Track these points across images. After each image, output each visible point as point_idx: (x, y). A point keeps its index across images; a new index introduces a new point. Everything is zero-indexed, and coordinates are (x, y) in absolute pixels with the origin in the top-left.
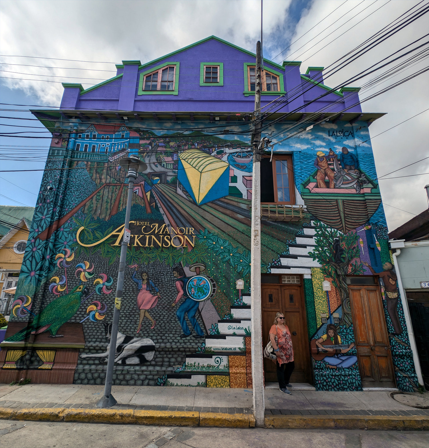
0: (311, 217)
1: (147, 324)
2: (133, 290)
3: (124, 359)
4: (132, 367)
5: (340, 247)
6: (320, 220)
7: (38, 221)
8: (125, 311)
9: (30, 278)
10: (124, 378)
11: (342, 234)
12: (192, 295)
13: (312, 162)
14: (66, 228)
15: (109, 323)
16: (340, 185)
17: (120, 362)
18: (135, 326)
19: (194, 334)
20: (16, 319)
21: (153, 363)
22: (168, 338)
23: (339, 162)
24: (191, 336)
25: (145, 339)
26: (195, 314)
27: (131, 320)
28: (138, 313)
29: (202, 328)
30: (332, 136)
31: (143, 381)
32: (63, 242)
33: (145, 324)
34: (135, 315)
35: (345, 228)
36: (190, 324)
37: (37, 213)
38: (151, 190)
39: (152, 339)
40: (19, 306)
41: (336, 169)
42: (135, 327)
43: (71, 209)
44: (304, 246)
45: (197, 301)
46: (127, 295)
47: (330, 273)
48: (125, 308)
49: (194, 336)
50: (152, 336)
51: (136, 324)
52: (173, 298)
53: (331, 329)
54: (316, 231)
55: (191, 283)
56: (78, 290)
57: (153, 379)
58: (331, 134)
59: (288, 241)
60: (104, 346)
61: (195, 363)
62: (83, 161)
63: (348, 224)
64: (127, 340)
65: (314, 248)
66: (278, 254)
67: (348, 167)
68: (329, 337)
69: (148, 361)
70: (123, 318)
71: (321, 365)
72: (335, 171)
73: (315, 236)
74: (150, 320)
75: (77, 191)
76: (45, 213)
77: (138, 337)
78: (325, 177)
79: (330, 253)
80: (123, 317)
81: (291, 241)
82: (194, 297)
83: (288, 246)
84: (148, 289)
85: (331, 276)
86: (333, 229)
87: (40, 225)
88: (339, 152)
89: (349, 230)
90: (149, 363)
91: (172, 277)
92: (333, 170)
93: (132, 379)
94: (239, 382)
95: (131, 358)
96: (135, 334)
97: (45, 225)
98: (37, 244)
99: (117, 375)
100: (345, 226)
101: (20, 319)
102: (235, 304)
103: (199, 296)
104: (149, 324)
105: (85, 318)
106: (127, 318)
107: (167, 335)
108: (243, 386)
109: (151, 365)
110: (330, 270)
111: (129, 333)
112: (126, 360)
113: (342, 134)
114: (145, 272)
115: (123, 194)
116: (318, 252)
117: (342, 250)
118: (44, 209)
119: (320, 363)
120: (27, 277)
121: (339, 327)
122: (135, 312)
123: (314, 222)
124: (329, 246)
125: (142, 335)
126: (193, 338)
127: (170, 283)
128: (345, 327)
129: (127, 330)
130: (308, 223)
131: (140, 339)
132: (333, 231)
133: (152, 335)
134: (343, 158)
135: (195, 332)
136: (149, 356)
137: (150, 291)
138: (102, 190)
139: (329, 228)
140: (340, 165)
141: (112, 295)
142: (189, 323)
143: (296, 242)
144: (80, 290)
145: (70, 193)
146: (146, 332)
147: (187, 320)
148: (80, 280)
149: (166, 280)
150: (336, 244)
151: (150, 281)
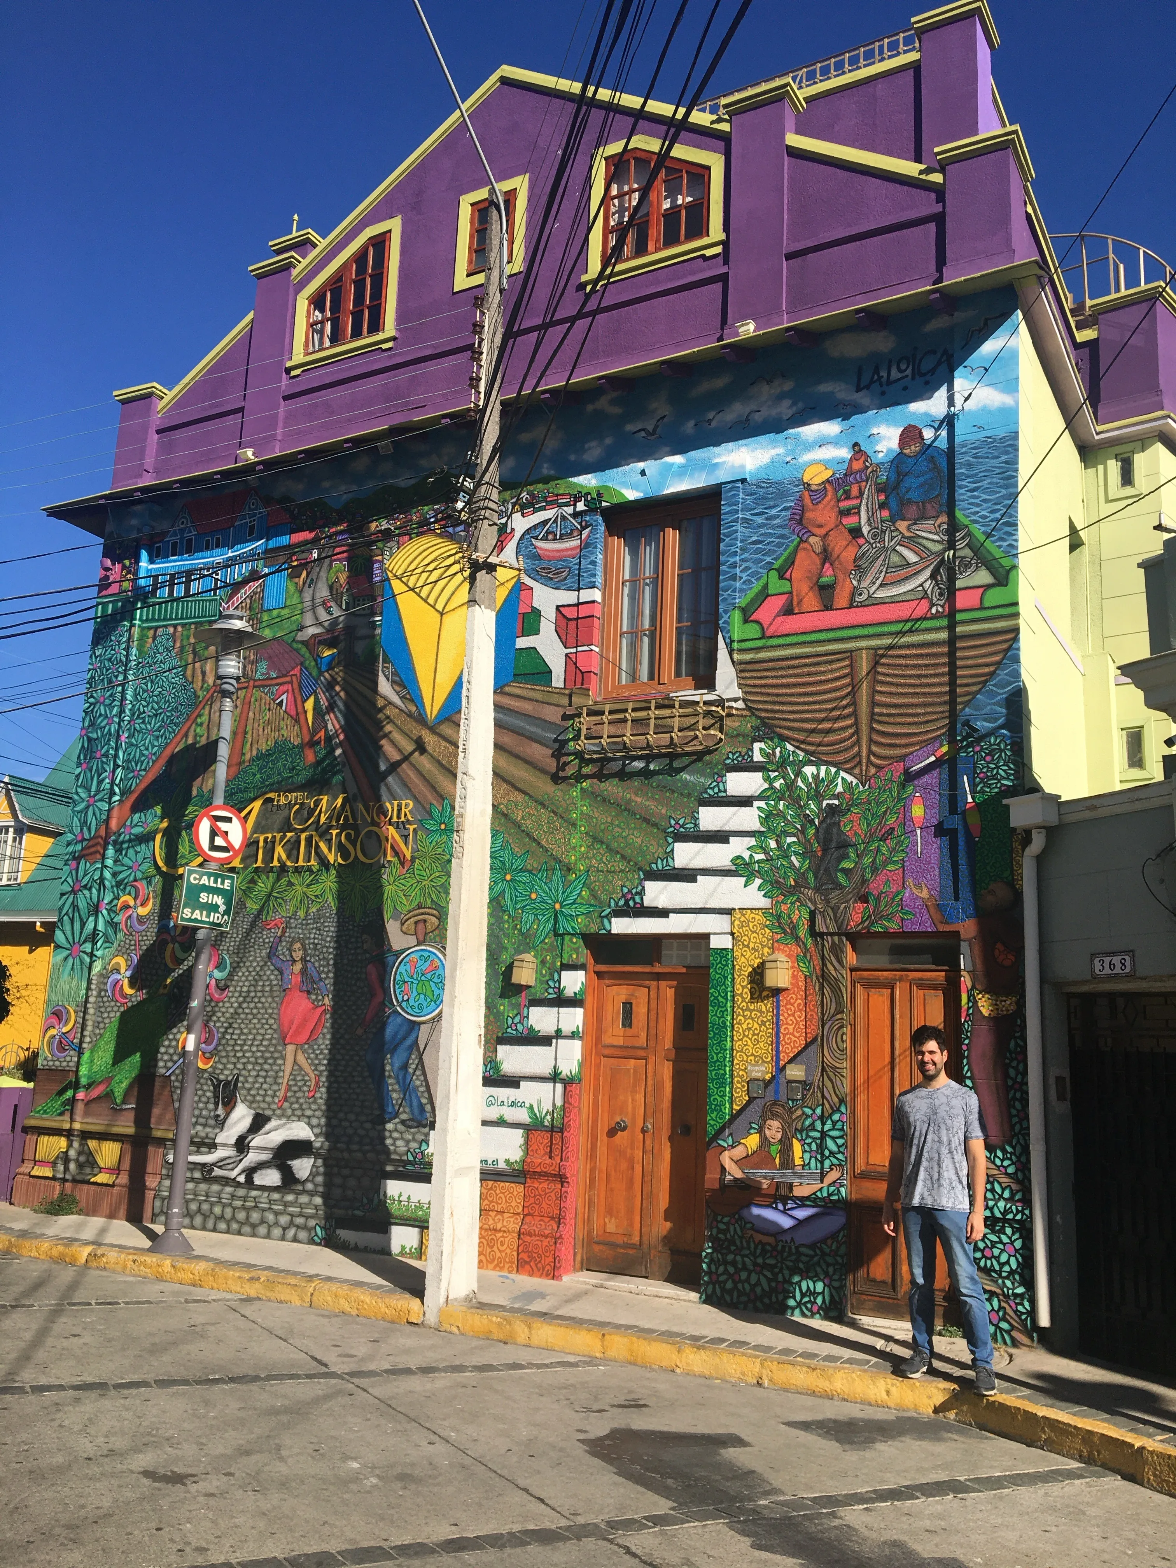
0: (756, 729)
1: (300, 1084)
2: (271, 990)
3: (250, 1172)
4: (266, 1194)
5: (840, 833)
6: (784, 739)
7: (80, 812)
8: (254, 1049)
9: (70, 960)
10: (247, 1218)
11: (855, 781)
12: (404, 1004)
13: (780, 513)
14: (136, 825)
15: (222, 1077)
16: (874, 589)
17: (242, 1179)
18: (275, 1087)
19: (404, 1117)
20: (51, 1063)
21: (309, 1186)
22: (344, 1124)
23: (882, 498)
24: (397, 1120)
25: (294, 1124)
26: (409, 1058)
27: (267, 1071)
28: (280, 1052)
29: (424, 1101)
30: (867, 387)
31: (284, 1229)
32: (130, 864)
33: (296, 1085)
34: (275, 1059)
35: (869, 762)
36: (396, 1087)
37: (79, 790)
38: (315, 692)
39: (309, 1124)
40: (53, 1032)
41: (865, 530)
42: (275, 1091)
43: (145, 770)
44: (720, 837)
45: (414, 1022)
46: (260, 1005)
47: (794, 927)
48: (254, 1039)
49: (403, 1122)
50: (309, 1117)
51: (276, 1083)
52: (359, 1012)
53: (775, 1116)
54: (767, 779)
55: (402, 969)
56: (161, 991)
57: (305, 1227)
58: (865, 381)
59: (673, 822)
60: (211, 1135)
61: (400, 1195)
62: (166, 626)
63: (878, 744)
64: (258, 1123)
65: (752, 841)
66: (640, 869)
67: (913, 511)
68: (765, 1141)
69: (297, 1181)
70: (250, 1067)
71: (728, 1230)
72: (862, 536)
73: (759, 798)
74: (307, 1075)
75: (156, 715)
76: (94, 789)
77: (280, 1117)
78: (823, 564)
79: (803, 856)
80: (249, 1062)
81: (681, 822)
82: (410, 1010)
83: (670, 840)
84: (304, 988)
85: (797, 938)
86: (823, 769)
87: (85, 822)
88: (889, 450)
89: (879, 768)
90: (301, 1188)
91: (359, 951)
92: (856, 532)
93: (263, 1221)
94: (498, 1254)
95: (263, 1172)
96: (274, 1110)
97: (94, 823)
98: (81, 874)
99: (234, 1209)
100: (870, 752)
101: (57, 1063)
102: (509, 1030)
103: (420, 1007)
104: (305, 1085)
105: (175, 1062)
106: (258, 1068)
107: (341, 1115)
108: (507, 1266)
109: (304, 1191)
110: (795, 917)
111: (263, 1105)
112: (255, 1175)
113: (909, 372)
114: (299, 940)
115: (251, 715)
116: (762, 856)
117: (844, 845)
118: (92, 778)
119: (727, 1224)
120: (66, 958)
121: (799, 1112)
122: (276, 1051)
123: (762, 745)
124: (803, 831)
125: (289, 1112)
126: (400, 1127)
127: (354, 970)
128: (819, 1111)
129: (258, 1098)
130: (744, 750)
131: (285, 1124)
132: (822, 774)
133: (308, 1113)
134: (899, 474)
135: (407, 1110)
136: (303, 1167)
137: (309, 992)
138: (207, 708)
139: (810, 763)
140: (882, 506)
141: (228, 1005)
142: (392, 1085)
143: (696, 825)
144: (166, 991)
145: (143, 726)
146: (296, 1106)
147: (390, 1077)
148: (166, 965)
149: (345, 961)
150: (828, 821)
151: (309, 965)
